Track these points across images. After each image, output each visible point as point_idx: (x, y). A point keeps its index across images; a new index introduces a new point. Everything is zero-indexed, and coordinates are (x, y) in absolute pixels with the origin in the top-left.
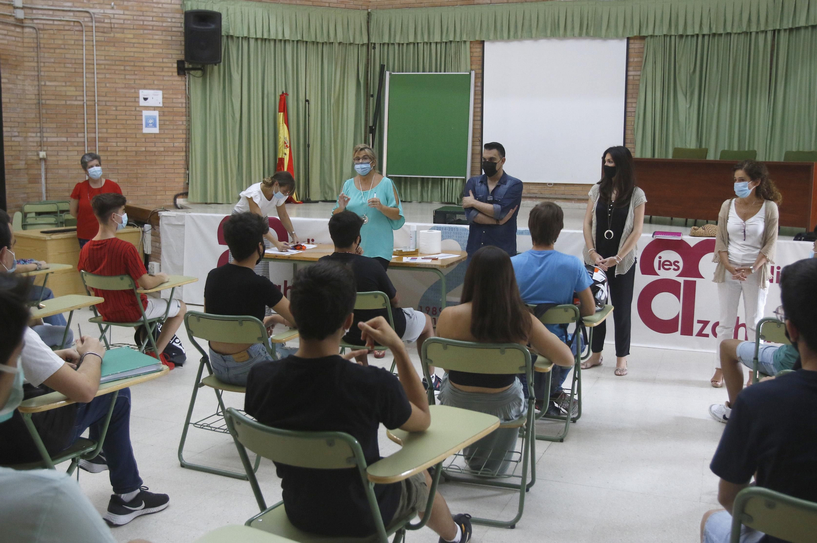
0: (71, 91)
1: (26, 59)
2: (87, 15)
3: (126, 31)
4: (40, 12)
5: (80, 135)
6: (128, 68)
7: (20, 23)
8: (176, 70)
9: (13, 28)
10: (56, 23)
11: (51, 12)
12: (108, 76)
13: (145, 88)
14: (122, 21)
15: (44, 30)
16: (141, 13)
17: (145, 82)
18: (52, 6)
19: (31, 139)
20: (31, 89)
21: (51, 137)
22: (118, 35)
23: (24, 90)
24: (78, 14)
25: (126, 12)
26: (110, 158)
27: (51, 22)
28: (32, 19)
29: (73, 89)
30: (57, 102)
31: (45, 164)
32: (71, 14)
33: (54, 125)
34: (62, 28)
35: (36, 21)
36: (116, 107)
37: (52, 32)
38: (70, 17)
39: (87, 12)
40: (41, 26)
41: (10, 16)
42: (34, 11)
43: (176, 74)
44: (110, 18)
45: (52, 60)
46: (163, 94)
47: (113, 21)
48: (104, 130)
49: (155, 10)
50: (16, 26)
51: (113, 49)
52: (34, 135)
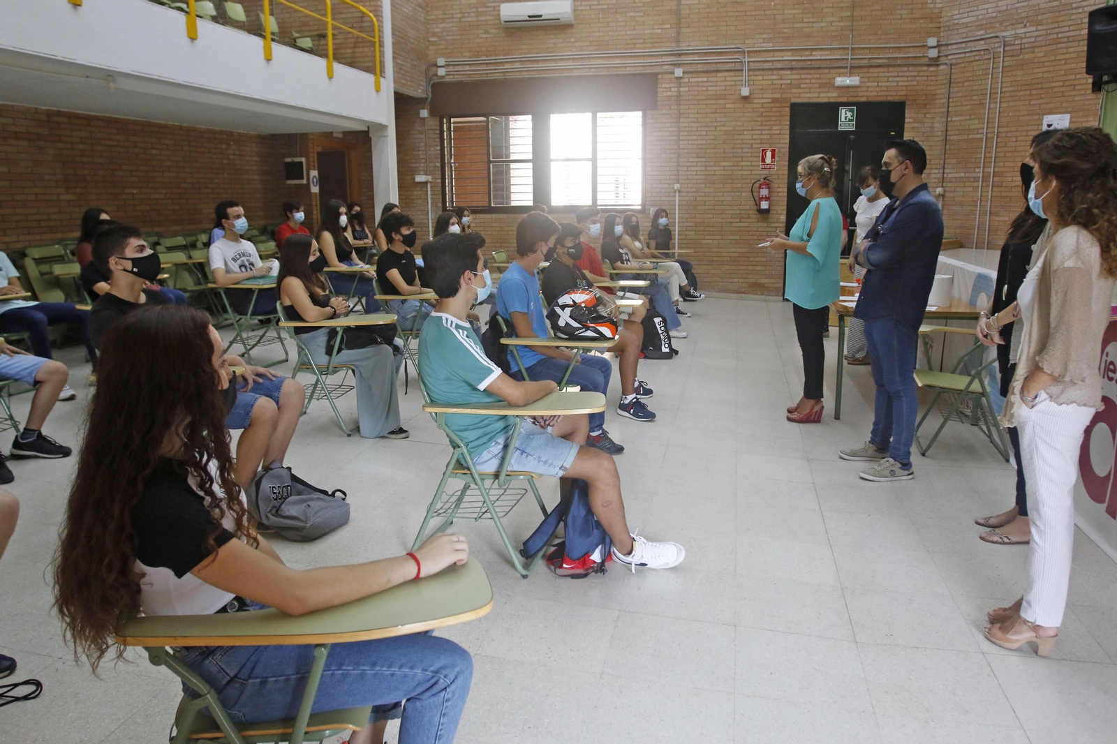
0: (974, 124)
1: (937, 97)
2: (998, 40)
3: (1036, 50)
4: (955, 47)
5: (977, 170)
6: (1034, 92)
7: (935, 62)
8: (1090, 86)
9: (926, 68)
10: (967, 55)
11: (964, 45)
12: (1012, 104)
13: (1050, 113)
14: (1033, 40)
15: (956, 64)
16: (1056, 25)
17: (1051, 106)
18: (965, 38)
19: (934, 176)
20: (939, 126)
21: (952, 174)
22: (1027, 56)
23: (932, 128)
24: (989, 41)
25: (1040, 28)
26: (1003, 194)
27: (963, 55)
28: (947, 56)
29: (976, 122)
30: (960, 137)
31: (943, 201)
32: (983, 42)
33: (954, 161)
34: (972, 59)
35: (950, 57)
36: (1017, 137)
37: (963, 65)
38: (981, 45)
39: (997, 37)
40: (954, 61)
41: (924, 57)
42: (950, 47)
43: (1090, 91)
44: (1022, 38)
45: (960, 94)
46: (1071, 118)
47: (1024, 41)
48: (1002, 164)
49: (1073, 17)
50: (929, 65)
51: (1020, 73)
52: (936, 171)
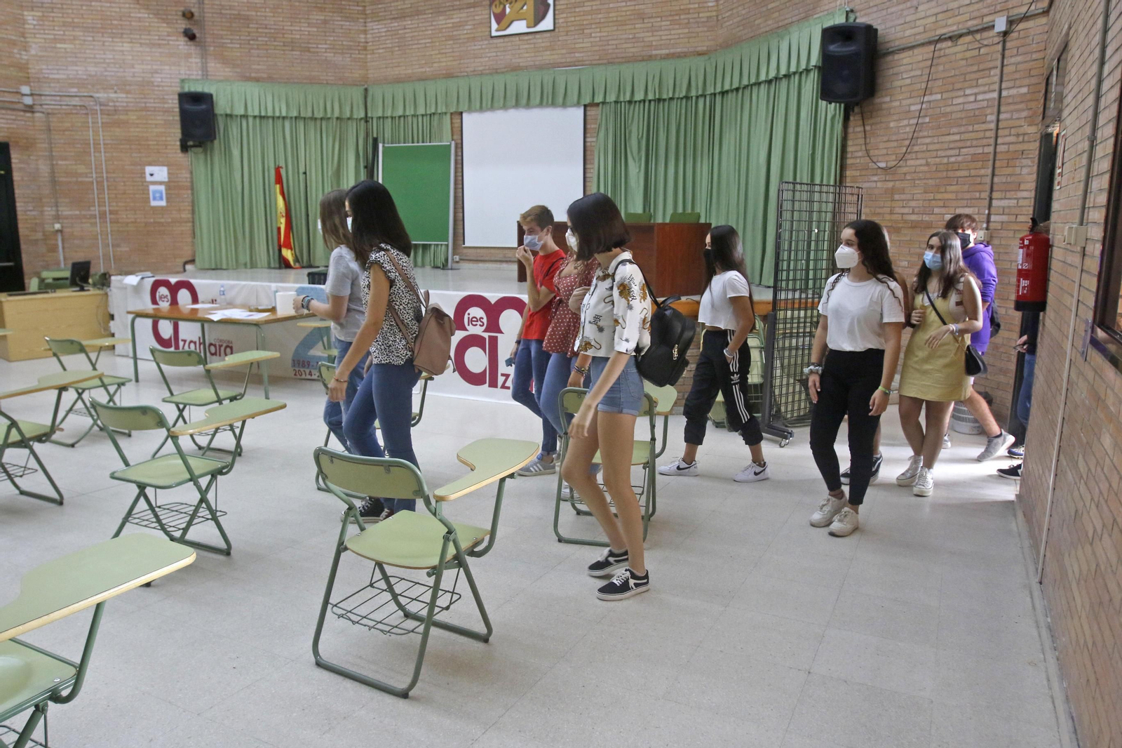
0: (81, 169)
1: (38, 141)
2: (92, 99)
3: (129, 113)
4: (48, 98)
5: (92, 208)
6: (133, 147)
7: (30, 109)
8: (179, 147)
9: (22, 113)
10: (64, 107)
11: (58, 98)
12: (115, 154)
13: (150, 164)
14: (125, 104)
15: (54, 114)
16: (143, 96)
17: (150, 159)
18: (59, 92)
19: (47, 213)
20: (44, 168)
21: (65, 211)
22: (122, 117)
23: (38, 169)
24: (83, 98)
25: (129, 96)
26: (121, 229)
27: (59, 107)
28: (41, 105)
29: (83, 167)
30: (69, 179)
31: (62, 235)
32: (77, 99)
33: (67, 200)
34: (69, 111)
35: (45, 107)
36: (124, 182)
37: (59, 116)
38: (76, 101)
39: (91, 97)
40: (50, 111)
41: (19, 102)
42: (43, 98)
43: (179, 151)
44: (114, 101)
45: (62, 141)
46: (168, 170)
47: (117, 104)
48: (115, 204)
49: (156, 92)
50: (24, 111)
51: (118, 130)
52: (49, 209)
